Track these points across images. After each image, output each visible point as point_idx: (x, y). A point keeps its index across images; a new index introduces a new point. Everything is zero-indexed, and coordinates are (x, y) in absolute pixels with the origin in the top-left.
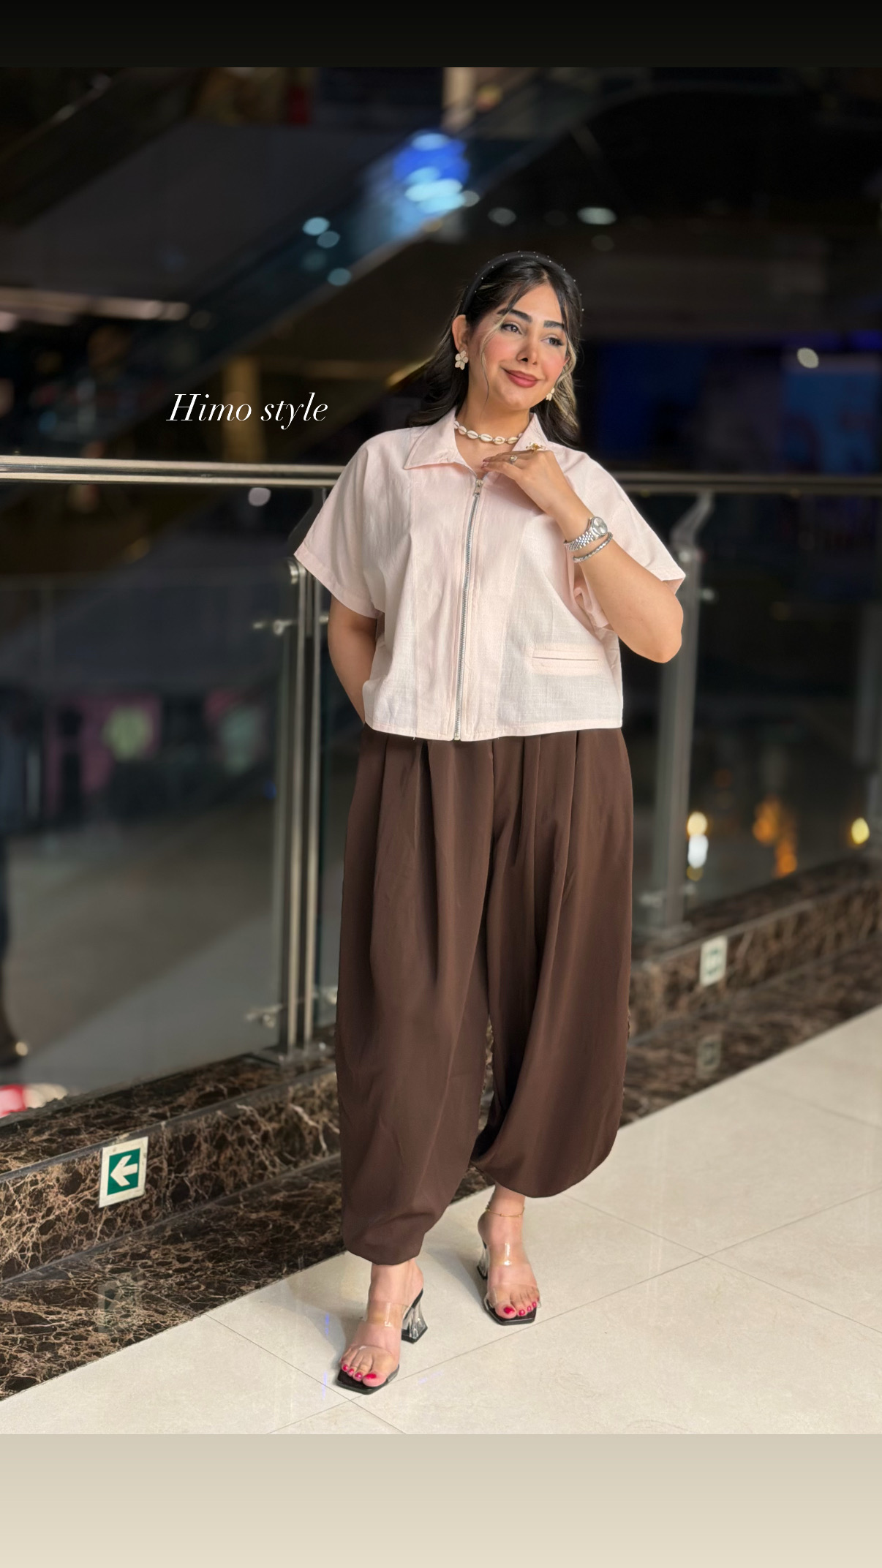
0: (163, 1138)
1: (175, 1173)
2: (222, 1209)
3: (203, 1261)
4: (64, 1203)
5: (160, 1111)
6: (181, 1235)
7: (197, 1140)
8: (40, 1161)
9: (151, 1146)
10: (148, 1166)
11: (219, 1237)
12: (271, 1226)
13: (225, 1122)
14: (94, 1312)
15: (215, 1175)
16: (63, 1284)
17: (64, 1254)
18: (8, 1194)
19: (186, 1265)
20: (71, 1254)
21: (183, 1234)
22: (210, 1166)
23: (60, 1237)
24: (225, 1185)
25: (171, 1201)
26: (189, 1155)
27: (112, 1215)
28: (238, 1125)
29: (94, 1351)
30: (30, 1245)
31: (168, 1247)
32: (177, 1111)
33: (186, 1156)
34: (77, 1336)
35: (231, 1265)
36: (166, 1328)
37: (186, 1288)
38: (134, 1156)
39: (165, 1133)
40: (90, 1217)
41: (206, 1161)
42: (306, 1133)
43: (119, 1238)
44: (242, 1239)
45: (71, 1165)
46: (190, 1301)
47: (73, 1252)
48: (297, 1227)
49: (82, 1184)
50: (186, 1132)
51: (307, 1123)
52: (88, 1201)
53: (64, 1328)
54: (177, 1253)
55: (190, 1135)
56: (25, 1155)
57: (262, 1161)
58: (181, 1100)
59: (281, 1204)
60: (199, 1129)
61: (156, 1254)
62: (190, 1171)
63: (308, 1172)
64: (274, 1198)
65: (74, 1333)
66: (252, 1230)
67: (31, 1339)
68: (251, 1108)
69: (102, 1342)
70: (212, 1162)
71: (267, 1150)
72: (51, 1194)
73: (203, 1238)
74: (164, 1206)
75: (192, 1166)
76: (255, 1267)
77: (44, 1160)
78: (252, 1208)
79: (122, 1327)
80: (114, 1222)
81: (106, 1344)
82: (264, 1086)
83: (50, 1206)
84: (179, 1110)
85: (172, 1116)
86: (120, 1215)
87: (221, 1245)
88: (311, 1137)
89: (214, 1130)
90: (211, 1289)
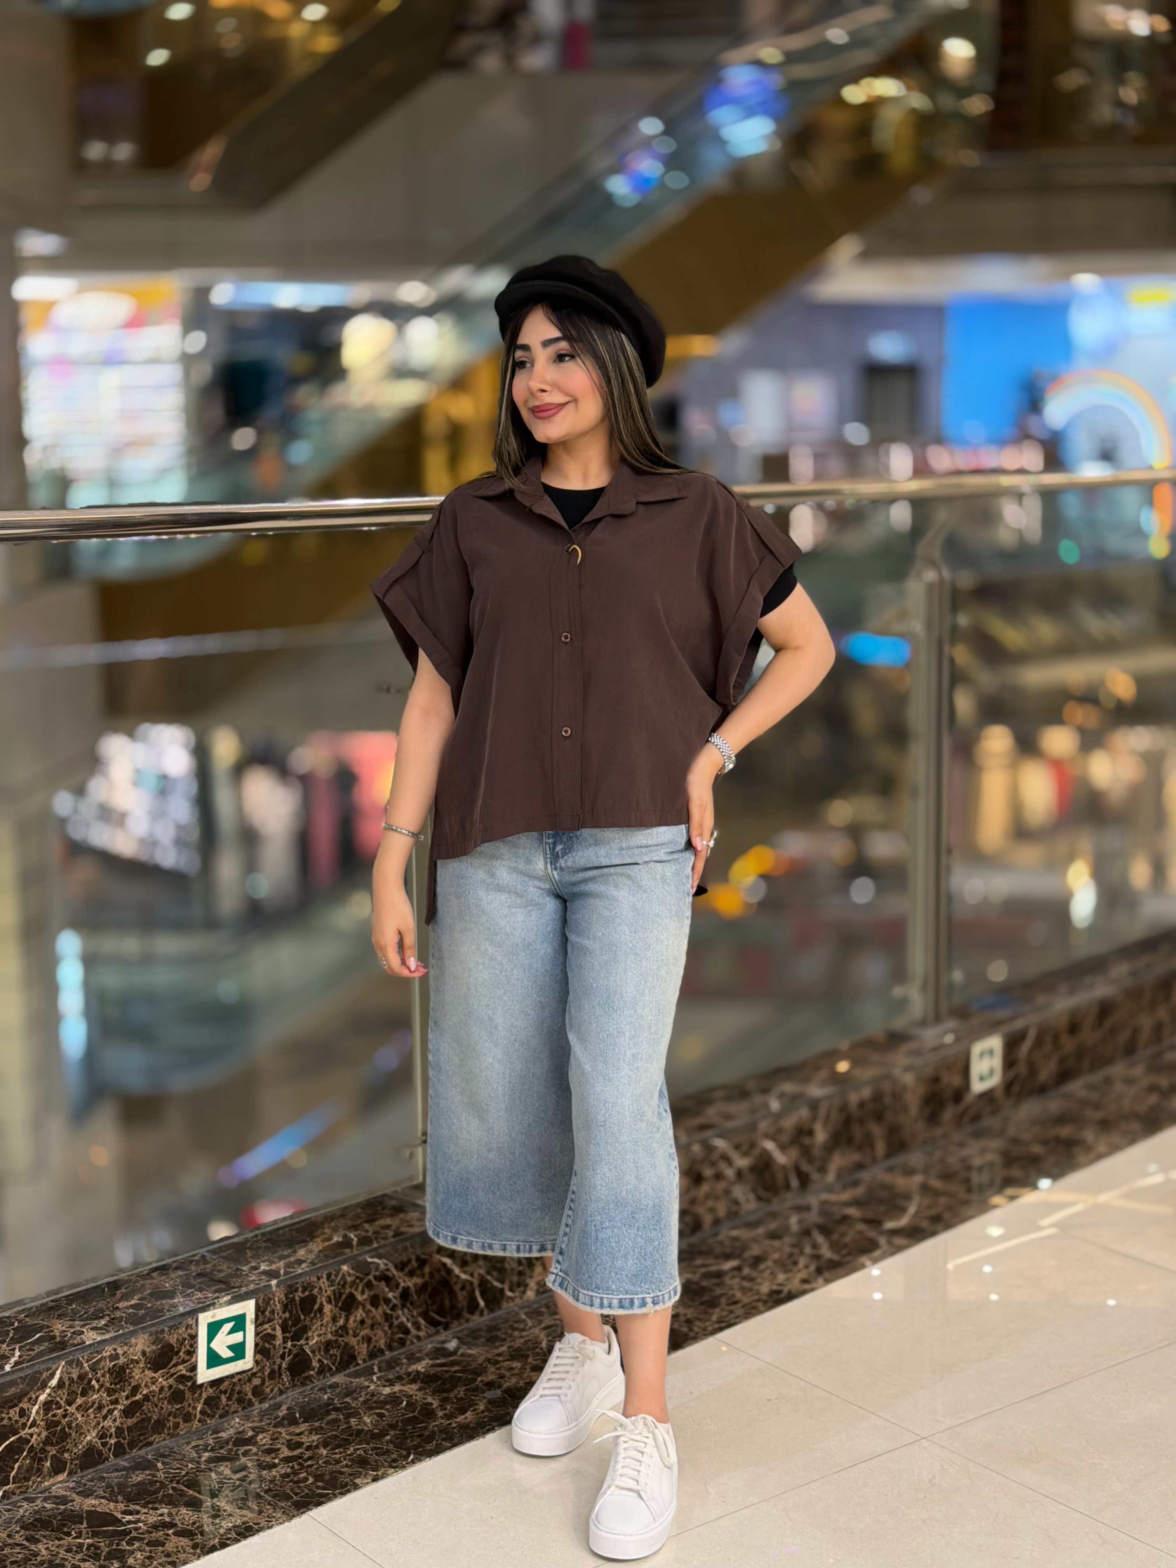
0: (274, 1300)
1: (292, 1341)
2: (351, 1382)
3: (317, 1447)
4: (154, 1380)
5: (274, 1267)
6: (298, 1415)
7: (319, 1301)
8: (121, 1332)
9: (259, 1310)
10: (257, 1334)
11: (341, 1417)
12: (405, 1403)
13: (353, 1278)
14: (179, 1511)
15: (343, 1341)
16: (149, 1477)
17: (157, 1440)
18: (82, 1371)
19: (296, 1452)
20: (164, 1440)
21: (300, 1414)
22: (337, 1331)
23: (151, 1421)
24: (356, 1353)
25: (288, 1374)
26: (308, 1319)
27: (214, 1393)
28: (370, 1281)
29: (170, 1559)
30: (113, 1430)
31: (279, 1430)
32: (293, 1268)
33: (305, 1320)
34: (154, 1541)
35: (349, 1452)
36: (258, 1531)
37: (290, 1482)
38: (239, 1323)
39: (277, 1294)
40: (187, 1395)
41: (330, 1325)
42: (457, 1288)
43: (224, 1419)
44: (369, 1421)
45: (159, 1335)
46: (293, 1498)
47: (167, 1438)
48: (435, 1404)
49: (175, 1357)
50: (303, 1292)
51: (458, 1277)
52: (183, 1376)
53: (140, 1531)
54: (288, 1437)
55: (308, 1296)
56: (106, 1325)
57: (402, 1323)
58: (302, 1253)
59: (422, 1376)
60: (320, 1289)
61: (263, 1439)
62: (311, 1338)
63: (460, 1335)
64: (413, 1368)
65: (151, 1537)
66: (382, 1409)
67: (100, 1544)
68: (385, 1261)
69: (180, 1549)
70: (338, 1326)
71: (409, 1309)
72: (136, 1370)
73: (322, 1419)
74: (281, 1381)
75: (314, 1332)
76: (377, 1454)
77: (127, 1330)
78: (387, 1381)
79: (207, 1530)
80: (217, 1400)
81: (184, 1552)
82: (402, 1234)
83: (136, 1384)
84: (296, 1266)
85: (286, 1273)
86: (225, 1392)
87: (341, 1428)
88: (464, 1293)
89: (339, 1289)
90: (320, 1482)
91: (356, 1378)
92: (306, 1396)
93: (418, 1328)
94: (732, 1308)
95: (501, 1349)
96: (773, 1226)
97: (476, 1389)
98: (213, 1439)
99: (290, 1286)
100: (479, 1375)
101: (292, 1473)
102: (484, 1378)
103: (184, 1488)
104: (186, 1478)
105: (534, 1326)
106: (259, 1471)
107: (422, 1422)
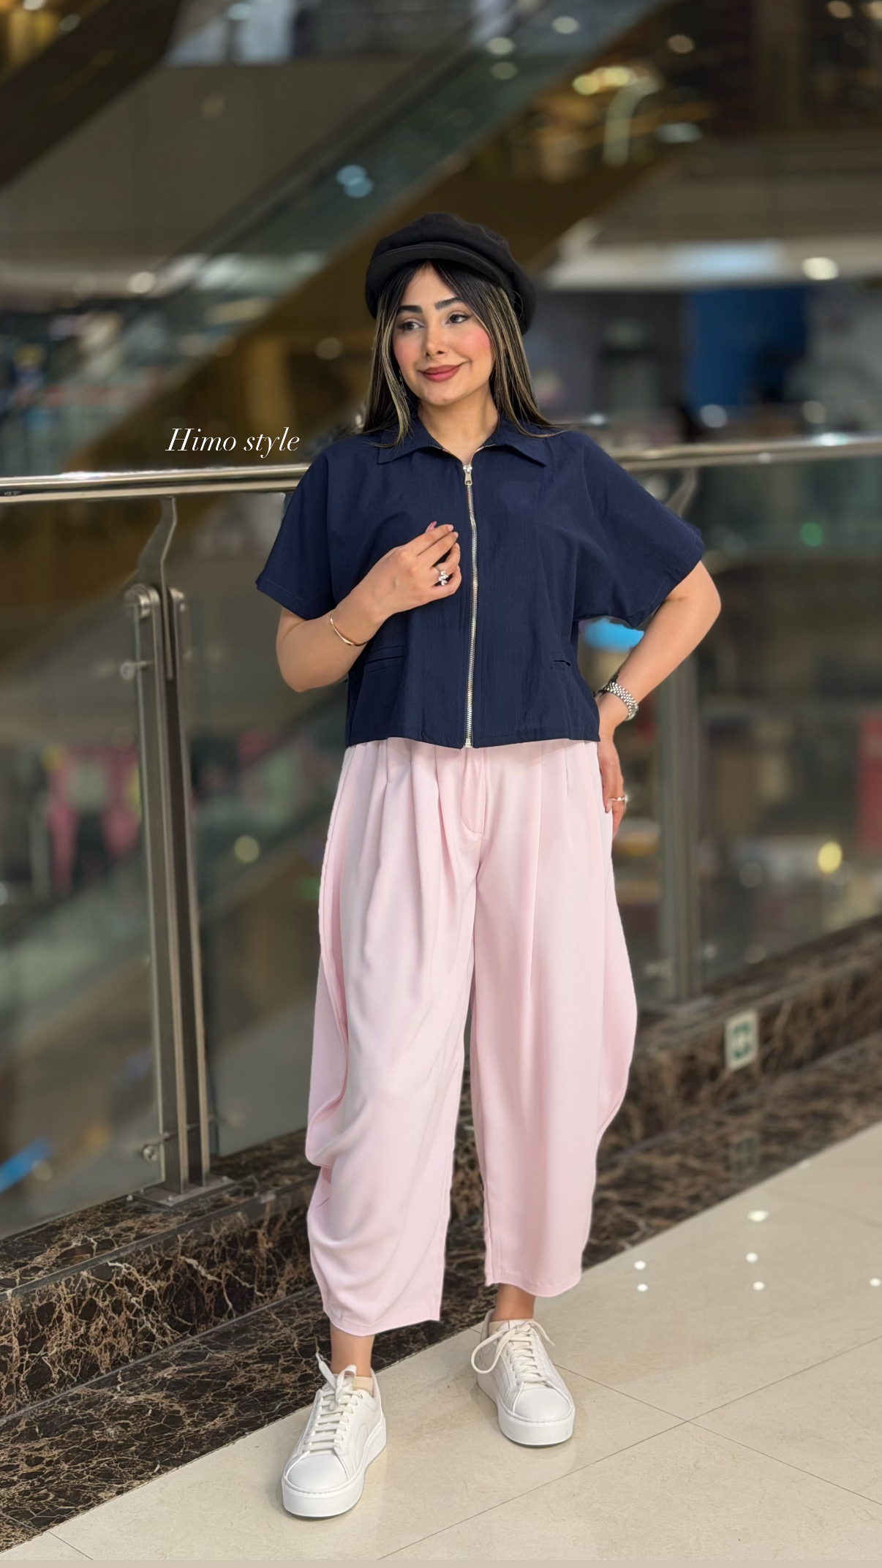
0: (10, 1311)
1: (29, 1353)
2: (94, 1393)
3: (58, 1462)
5: (9, 1276)
6: (37, 1430)
7: (57, 1309)
12: (150, 1412)
13: (94, 1284)
15: (84, 1350)
19: (36, 1469)
21: (40, 1428)
25: (27, 1387)
26: (47, 1328)
31: (17, 1446)
32: (31, 1276)
33: (43, 1330)
35: (92, 1466)
37: (29, 1499)
39: (13, 1304)
41: (70, 1334)
42: (204, 1290)
44: (112, 1432)
46: (32, 1516)
50: (41, 1300)
51: (204, 1278)
54: (26, 1453)
55: (46, 1304)
57: (147, 1327)
58: (39, 1260)
59: (167, 1383)
60: (59, 1296)
62: (50, 1349)
63: (208, 1338)
64: (160, 1375)
66: (126, 1419)
68: (127, 1265)
70: (79, 1335)
71: (153, 1314)
73: (64, 1433)
74: (18, 1395)
75: (52, 1342)
76: (122, 1467)
78: (131, 1390)
82: (146, 1236)
84: (33, 1274)
85: (22, 1282)
87: (83, 1441)
88: (212, 1294)
89: (79, 1296)
90: (61, 1498)
91: (99, 1388)
92: (45, 1409)
93: (164, 1334)
95: (250, 1352)
97: (226, 1394)
99: (26, 1295)
100: (228, 1379)
101: (32, 1490)
102: (233, 1382)
105: (285, 1326)
107: (170, 1430)
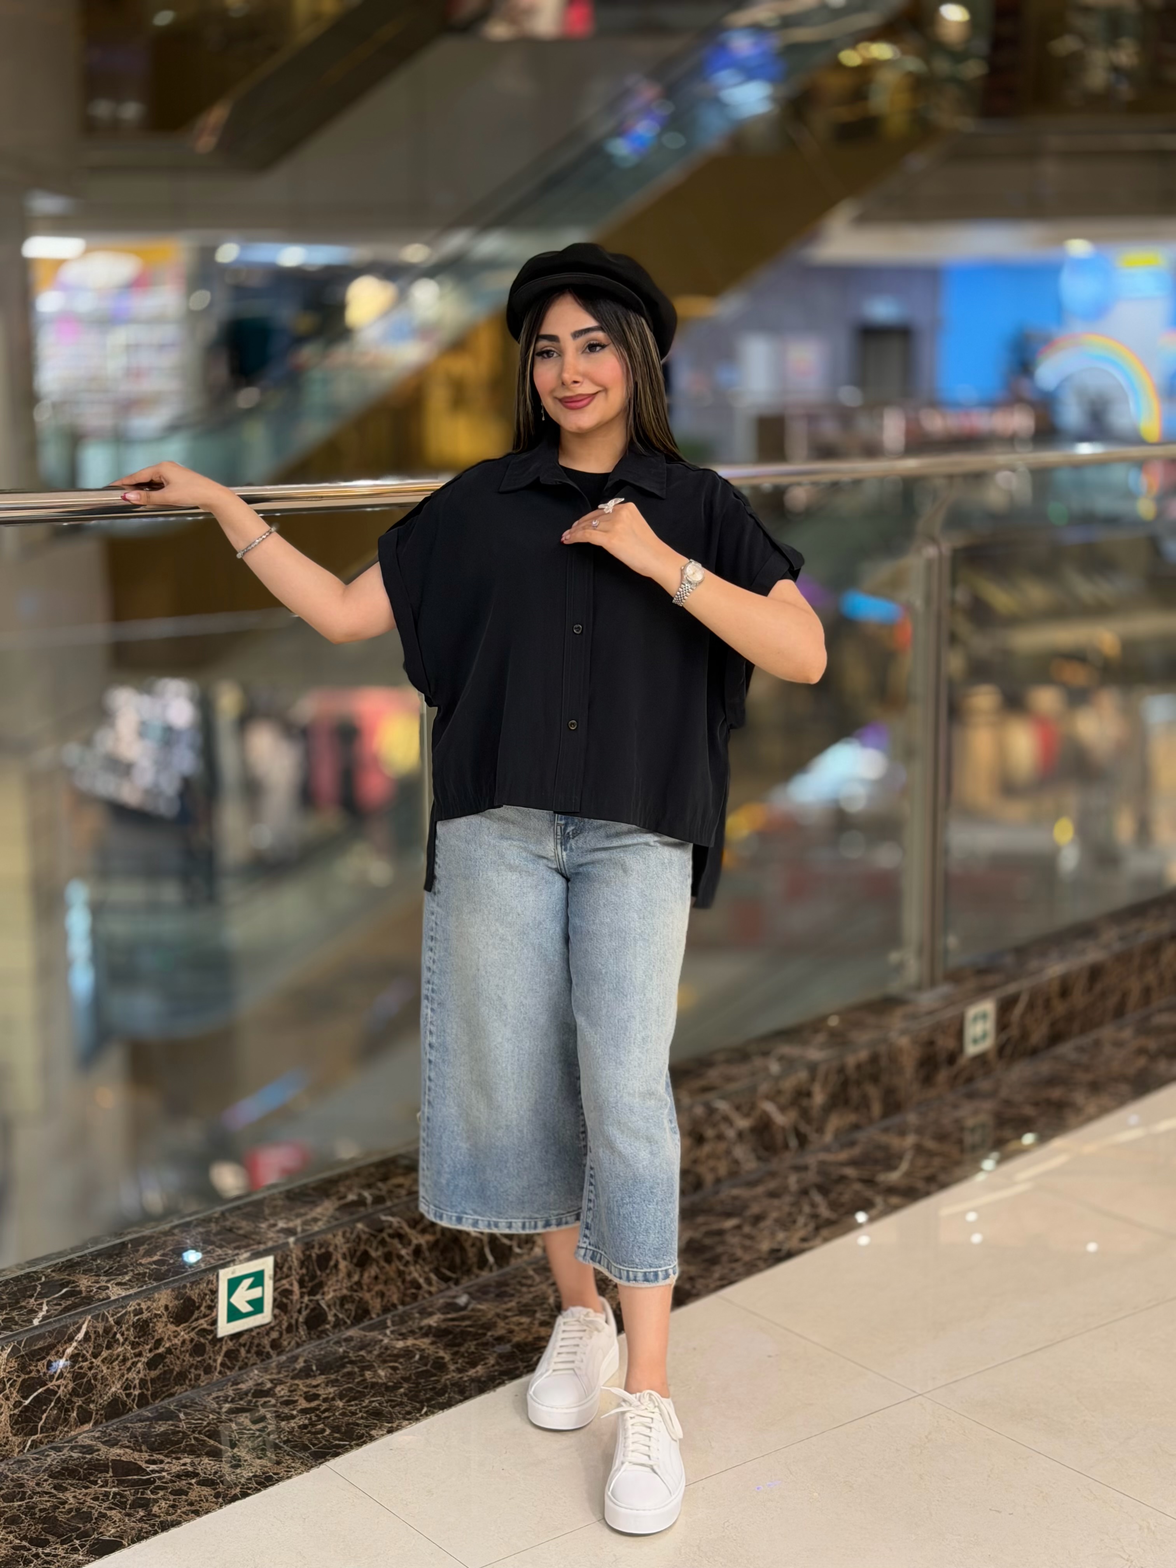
0: (292, 1257)
1: (308, 1296)
2: (365, 1336)
3: (333, 1399)
4: (176, 1333)
5: (291, 1225)
6: (314, 1368)
7: (334, 1258)
8: (145, 1287)
9: (277, 1266)
10: (275, 1289)
11: (356, 1370)
12: (417, 1357)
13: (367, 1236)
14: (201, 1460)
15: (358, 1296)
16: (172, 1428)
17: (178, 1391)
18: (107, 1325)
19: (314, 1404)
20: (186, 1390)
21: (317, 1367)
22: (351, 1287)
23: (173, 1373)
24: (370, 1308)
25: (305, 1327)
26: (324, 1275)
27: (234, 1346)
28: (384, 1239)
29: (193, 1508)
30: (137, 1382)
31: (296, 1382)
32: (310, 1225)
33: (321, 1276)
34: (178, 1490)
35: (364, 1405)
36: (278, 1481)
37: (308, 1433)
38: (258, 1279)
39: (295, 1251)
40: (207, 1349)
41: (345, 1281)
42: (467, 1245)
43: (243, 1371)
44: (382, 1373)
45: (181, 1291)
46: (311, 1449)
47: (189, 1389)
48: (447, 1358)
49: (196, 1312)
50: (320, 1248)
52: (204, 1330)
53: (164, 1480)
54: (305, 1389)
55: (324, 1253)
56: (130, 1280)
57: (415, 1278)
58: (319, 1210)
59: (433, 1330)
60: (336, 1246)
61: (282, 1391)
62: (327, 1293)
63: (471, 1290)
64: (426, 1322)
65: (175, 1486)
66: (395, 1361)
67: (125, 1493)
68: (399, 1220)
69: (203, 1498)
70: (353, 1282)
71: (421, 1265)
72: (159, 1324)
73: (337, 1371)
74: (298, 1334)
75: (329, 1287)
76: (392, 1407)
77: (150, 1286)
78: (400, 1335)
79: (229, 1479)
80: (237, 1353)
81: (207, 1501)
83: (159, 1337)
84: (312, 1224)
85: (303, 1231)
86: (244, 1345)
87: (356, 1380)
88: (475, 1249)
89: (354, 1246)
90: (337, 1433)
91: (370, 1331)
92: (322, 1349)
93: (430, 1284)
94: (734, 1265)
95: (510, 1305)
96: (772, 1185)
97: (487, 1344)
98: (233, 1390)
99: (307, 1244)
100: (489, 1329)
101: (310, 1425)
102: (494, 1333)
103: (206, 1438)
104: (207, 1429)
105: (541, 1282)
106: (277, 1422)
107: (435, 1375)
